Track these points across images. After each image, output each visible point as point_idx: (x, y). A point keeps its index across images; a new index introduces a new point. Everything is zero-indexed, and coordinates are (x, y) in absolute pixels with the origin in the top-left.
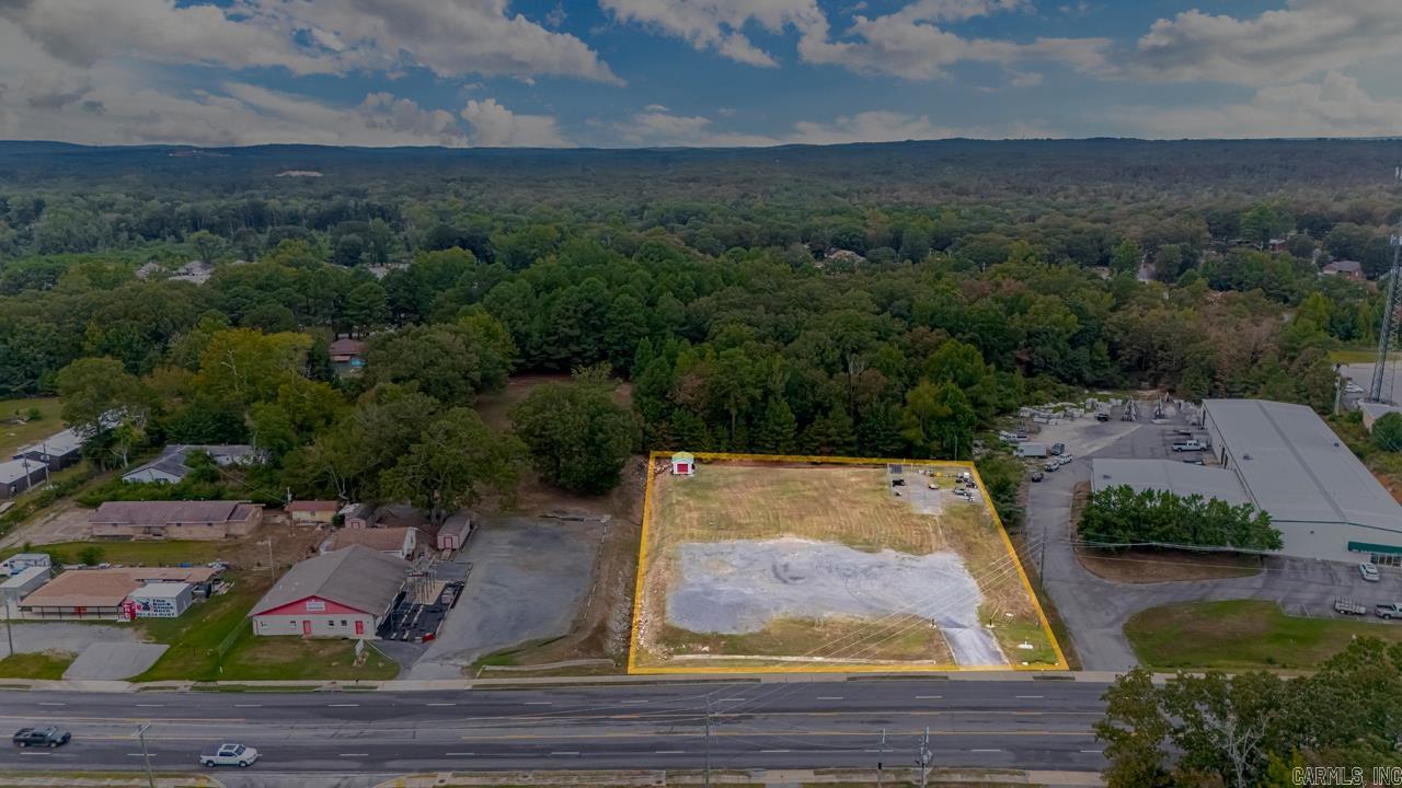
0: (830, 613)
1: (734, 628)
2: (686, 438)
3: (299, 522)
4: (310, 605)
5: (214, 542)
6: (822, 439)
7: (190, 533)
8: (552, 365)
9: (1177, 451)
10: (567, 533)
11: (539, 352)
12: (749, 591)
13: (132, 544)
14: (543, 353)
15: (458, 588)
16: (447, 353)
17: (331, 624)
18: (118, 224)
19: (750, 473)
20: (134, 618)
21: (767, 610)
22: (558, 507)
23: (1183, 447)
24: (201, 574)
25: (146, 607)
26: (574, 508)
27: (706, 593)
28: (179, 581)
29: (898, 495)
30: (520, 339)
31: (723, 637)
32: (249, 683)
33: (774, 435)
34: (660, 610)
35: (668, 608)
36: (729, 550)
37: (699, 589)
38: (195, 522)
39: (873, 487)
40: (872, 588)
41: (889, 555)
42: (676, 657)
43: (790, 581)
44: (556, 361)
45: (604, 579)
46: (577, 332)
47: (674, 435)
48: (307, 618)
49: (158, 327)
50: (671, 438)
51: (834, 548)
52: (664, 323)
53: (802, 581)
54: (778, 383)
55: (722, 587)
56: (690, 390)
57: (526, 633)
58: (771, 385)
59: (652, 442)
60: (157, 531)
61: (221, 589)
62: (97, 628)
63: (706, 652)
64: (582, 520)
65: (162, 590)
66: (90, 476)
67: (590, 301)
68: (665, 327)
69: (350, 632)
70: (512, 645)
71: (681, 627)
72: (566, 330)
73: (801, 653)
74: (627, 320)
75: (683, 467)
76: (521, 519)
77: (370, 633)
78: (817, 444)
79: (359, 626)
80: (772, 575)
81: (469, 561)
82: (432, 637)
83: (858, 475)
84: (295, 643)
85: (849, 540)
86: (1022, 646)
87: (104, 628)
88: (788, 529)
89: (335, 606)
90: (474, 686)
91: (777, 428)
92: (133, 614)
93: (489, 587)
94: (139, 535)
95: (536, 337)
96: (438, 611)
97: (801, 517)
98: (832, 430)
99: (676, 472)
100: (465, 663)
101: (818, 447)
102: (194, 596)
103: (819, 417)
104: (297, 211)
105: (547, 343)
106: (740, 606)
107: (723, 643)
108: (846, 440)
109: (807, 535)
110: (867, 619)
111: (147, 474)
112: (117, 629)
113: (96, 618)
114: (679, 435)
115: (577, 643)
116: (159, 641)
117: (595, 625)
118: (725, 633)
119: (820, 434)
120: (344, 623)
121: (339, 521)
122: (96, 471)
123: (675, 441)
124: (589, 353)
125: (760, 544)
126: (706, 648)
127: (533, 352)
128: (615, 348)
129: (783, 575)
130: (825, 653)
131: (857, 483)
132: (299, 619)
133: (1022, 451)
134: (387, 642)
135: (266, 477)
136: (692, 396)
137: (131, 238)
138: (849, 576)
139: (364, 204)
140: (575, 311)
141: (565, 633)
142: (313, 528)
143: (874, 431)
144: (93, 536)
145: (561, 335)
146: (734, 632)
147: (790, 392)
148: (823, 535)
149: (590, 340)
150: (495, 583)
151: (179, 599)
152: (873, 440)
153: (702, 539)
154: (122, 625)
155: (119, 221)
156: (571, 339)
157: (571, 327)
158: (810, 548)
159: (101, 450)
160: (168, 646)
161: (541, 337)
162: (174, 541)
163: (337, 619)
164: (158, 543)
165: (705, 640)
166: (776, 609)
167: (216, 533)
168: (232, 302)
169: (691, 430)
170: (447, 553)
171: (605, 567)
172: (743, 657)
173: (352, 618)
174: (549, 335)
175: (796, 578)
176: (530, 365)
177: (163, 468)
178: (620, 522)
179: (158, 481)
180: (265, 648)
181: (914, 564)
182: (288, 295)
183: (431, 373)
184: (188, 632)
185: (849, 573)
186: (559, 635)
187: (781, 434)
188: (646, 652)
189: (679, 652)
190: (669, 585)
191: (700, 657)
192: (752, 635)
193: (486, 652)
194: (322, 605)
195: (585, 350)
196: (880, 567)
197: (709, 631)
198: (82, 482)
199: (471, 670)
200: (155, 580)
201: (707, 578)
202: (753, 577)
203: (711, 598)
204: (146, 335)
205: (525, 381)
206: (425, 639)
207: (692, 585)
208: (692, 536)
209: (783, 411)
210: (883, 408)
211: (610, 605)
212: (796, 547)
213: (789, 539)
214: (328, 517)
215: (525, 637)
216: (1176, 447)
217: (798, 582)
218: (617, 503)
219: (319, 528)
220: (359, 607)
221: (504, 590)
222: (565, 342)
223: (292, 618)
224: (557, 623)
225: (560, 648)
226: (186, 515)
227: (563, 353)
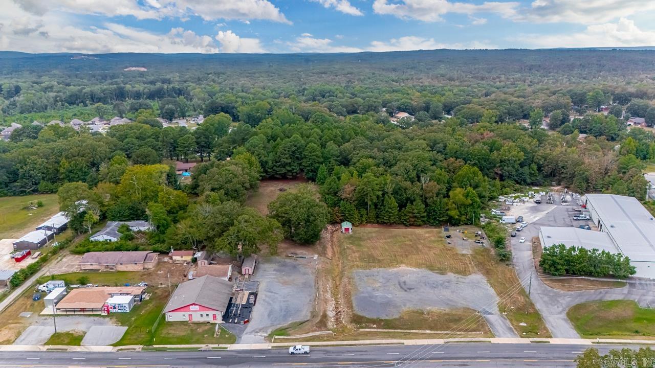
0: (429, 308)
1: (387, 316)
2: (347, 215)
3: (175, 261)
4: (191, 307)
5: (138, 272)
6: (411, 215)
7: (127, 268)
8: (278, 176)
9: (576, 220)
10: (299, 264)
11: (272, 170)
12: (390, 296)
13: (100, 273)
14: (274, 170)
15: (255, 295)
16: (235, 175)
17: (202, 316)
18: (56, 98)
19: (377, 231)
20: (110, 313)
21: (401, 306)
22: (292, 250)
23: (579, 218)
24: (137, 290)
25: (115, 308)
26: (301, 252)
27: (370, 297)
28: (128, 294)
29: (449, 243)
30: (263, 164)
31: (382, 320)
32: (169, 346)
33: (388, 213)
34: (350, 307)
35: (354, 305)
36: (377, 274)
37: (367, 295)
38: (128, 262)
39: (436, 239)
40: (446, 293)
41: (451, 276)
42: (361, 330)
43: (408, 290)
44: (280, 174)
45: (321, 289)
46: (289, 161)
47: (341, 213)
48: (190, 313)
49: (94, 160)
50: (340, 215)
51: (425, 272)
52: (330, 156)
54: (389, 189)
55: (377, 294)
56: (348, 192)
57: (290, 319)
58: (386, 190)
59: (331, 217)
60: (111, 267)
61: (146, 297)
62: (92, 318)
63: (374, 328)
64: (305, 258)
65: (121, 299)
66: (74, 237)
67: (295, 146)
68: (330, 158)
69: (210, 319)
70: (285, 325)
71: (362, 315)
72: (284, 160)
73: (420, 328)
74: (313, 156)
75: (347, 230)
76: (277, 257)
77: (219, 320)
78: (408, 217)
79: (214, 317)
80: (399, 287)
81: (258, 280)
82: (248, 321)
83: (428, 232)
84: (186, 325)
85: (431, 268)
86: (521, 324)
87: (96, 318)
88: (402, 262)
89: (203, 307)
90: (272, 347)
91: (390, 210)
92: (108, 311)
93: (270, 294)
94: (103, 269)
95: (270, 164)
96: (248, 307)
97: (407, 256)
98: (416, 211)
99: (344, 232)
100: (266, 335)
101: (408, 219)
102: (135, 301)
103: (409, 205)
104: (139, 90)
105: (275, 166)
106: (388, 304)
107: (383, 323)
108: (422, 215)
109: (411, 265)
110: (447, 310)
111: (101, 237)
112: (102, 319)
113: (91, 313)
114: (343, 213)
115: (314, 323)
116: (122, 325)
117: (322, 314)
118: (383, 318)
119: (409, 213)
120: (207, 315)
121: (195, 260)
122: (76, 234)
123: (342, 216)
124: (295, 171)
125: (390, 270)
126: (375, 326)
127: (269, 170)
128: (308, 168)
129: (405, 287)
130: (431, 329)
131: (429, 237)
132: (187, 314)
133: (504, 221)
134: (228, 324)
135: (157, 238)
136: (349, 194)
137: (63, 105)
139: (171, 87)
140: (289, 151)
141: (308, 318)
142: (182, 264)
143: (434, 211)
144: (81, 270)
145: (283, 162)
146: (387, 318)
147: (395, 192)
148: (418, 265)
149: (295, 164)
150: (272, 292)
151: (129, 304)
152: (434, 215)
153: (363, 268)
154: (104, 316)
155: (57, 97)
156: (287, 164)
157: (287, 158)
158: (414, 272)
159: (78, 224)
160: (127, 327)
161: (272, 163)
162: (119, 272)
163: (204, 313)
164: (112, 273)
165: (374, 322)
166: (404, 305)
167: (139, 268)
168: (126, 146)
169: (349, 211)
170: (247, 276)
171: (321, 283)
172: (393, 330)
173: (211, 313)
174: (277, 162)
175: (410, 289)
176: (268, 176)
177: (108, 234)
178: (323, 259)
179: (106, 240)
180: (172, 328)
181: (464, 280)
182: (152, 142)
183: (229, 186)
184: (135, 320)
185: (434, 286)
186: (306, 319)
187: (390, 213)
188: (346, 327)
189: (362, 328)
190: (352, 293)
191: (372, 330)
192: (395, 319)
193: (274, 328)
194: (197, 307)
195: (293, 169)
196: (448, 282)
197: (375, 317)
198: (70, 241)
199: (270, 339)
200: (117, 294)
201: (369, 289)
202: (391, 288)
203: (373, 300)
204: (88, 164)
205: (265, 184)
206: (245, 322)
207: (363, 293)
208: (358, 266)
209: (393, 202)
210: (438, 200)
211: (326, 303)
212: (408, 271)
213: (403, 268)
214: (189, 258)
215: (290, 321)
216: (575, 218)
217: (412, 291)
218: (319, 247)
219: (185, 264)
220: (214, 308)
221: (276, 295)
222: (284, 166)
223: (184, 313)
224: (304, 313)
225: (307, 326)
226: (124, 259)
227: (284, 171)
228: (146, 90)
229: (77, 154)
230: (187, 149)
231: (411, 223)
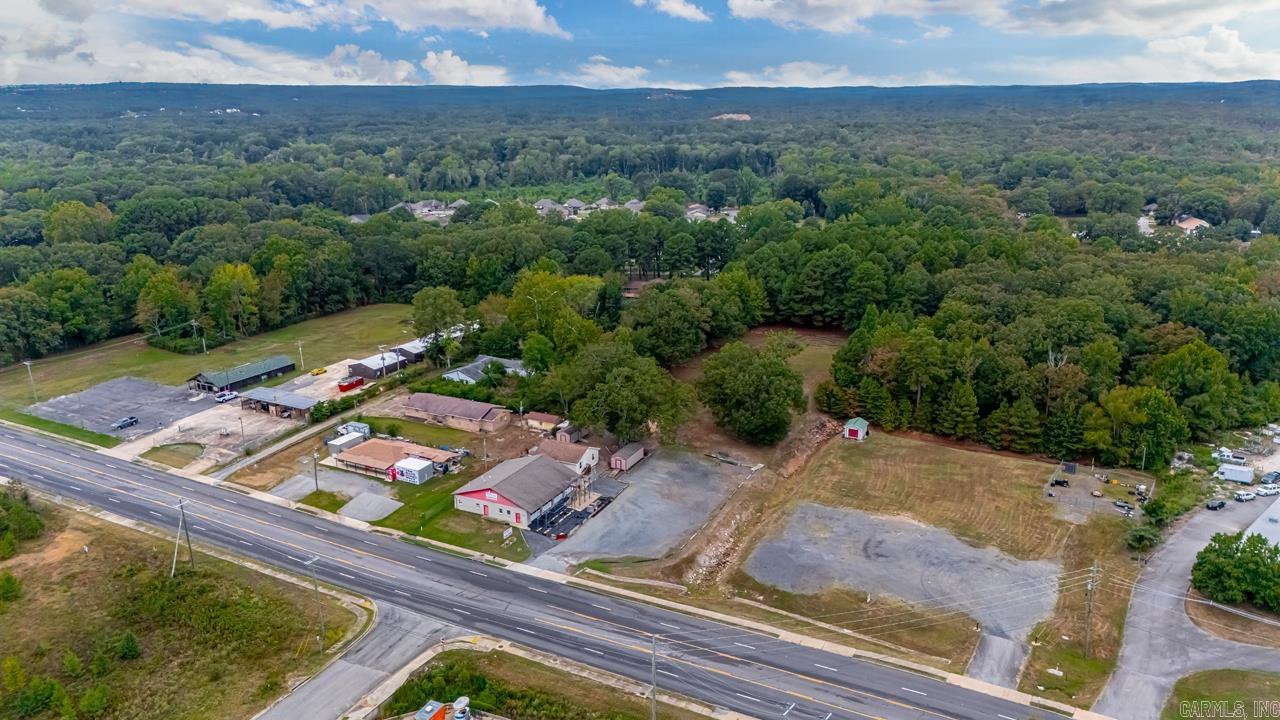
0: (886, 594)
1: (793, 587)
2: (869, 406)
3: (532, 427)
4: (488, 495)
5: (472, 433)
6: (1003, 426)
7: (460, 424)
8: (796, 320)
10: (717, 473)
11: (786, 307)
12: (829, 557)
13: (425, 425)
14: (791, 308)
15: (604, 502)
16: (683, 306)
17: (501, 511)
18: (569, 163)
19: (918, 448)
20: (394, 480)
21: (833, 578)
22: (725, 449)
24: (442, 456)
25: (402, 475)
26: (736, 453)
27: (791, 550)
28: (429, 459)
29: (1050, 495)
30: (772, 295)
31: (778, 591)
32: (434, 542)
33: (954, 415)
34: (743, 558)
35: (750, 556)
36: (841, 517)
37: (788, 546)
38: (464, 417)
39: (1032, 483)
40: (947, 580)
41: (992, 551)
42: (737, 599)
43: (873, 557)
44: (800, 316)
45: (719, 520)
46: (820, 293)
47: (859, 401)
48: (486, 503)
50: (856, 404)
51: (942, 535)
52: (903, 292)
53: (883, 559)
54: (968, 366)
55: (808, 548)
56: (879, 363)
57: (630, 550)
58: (959, 367)
59: (837, 405)
60: (440, 419)
61: (455, 470)
62: (372, 482)
63: (759, 601)
64: (736, 464)
65: (413, 464)
66: (428, 370)
67: (837, 266)
68: (904, 296)
69: (511, 519)
70: (615, 556)
71: (751, 575)
72: (810, 290)
73: (836, 621)
74: (865, 287)
75: (854, 433)
76: (690, 454)
77: (524, 525)
78: (998, 430)
79: (518, 517)
80: (861, 548)
81: (629, 482)
82: (565, 537)
83: (1026, 468)
84: (475, 520)
85: (962, 530)
86: (1051, 671)
87: (375, 483)
88: (909, 509)
89: (504, 499)
90: (569, 582)
91: (958, 410)
92: (394, 477)
93: (630, 506)
94: (430, 420)
95: (785, 294)
96: (580, 517)
97: (933, 500)
98: (1013, 420)
99: (847, 435)
100: (574, 563)
101: (999, 434)
102: (436, 471)
103: (1004, 404)
105: (794, 300)
106: (814, 569)
107: (775, 597)
108: (1028, 431)
109: (925, 518)
110: (918, 609)
111: (456, 376)
112: (382, 485)
113: (373, 475)
114: (864, 402)
115: (662, 566)
116: (399, 500)
117: (685, 556)
118: (782, 589)
119: (1003, 422)
120: (509, 512)
121: (554, 432)
122: (433, 367)
123: (859, 406)
124: (828, 313)
125: (872, 517)
126: (761, 598)
127: (781, 307)
128: (850, 310)
129: (872, 550)
130: (856, 627)
131: (1017, 476)
132: (482, 503)
133: (1226, 474)
134: (532, 533)
136: (881, 367)
137: (576, 175)
138: (933, 564)
140: (822, 274)
141: (659, 556)
142: (539, 434)
143: (1060, 428)
145: (806, 294)
146: (789, 590)
147: (978, 375)
148: (940, 522)
149: (833, 301)
150: (636, 505)
151: (422, 472)
152: (1059, 435)
153: (824, 502)
154: (386, 483)
155: (570, 161)
156: (816, 299)
157: (817, 288)
158: (918, 529)
159: (436, 353)
160: (403, 504)
161: (790, 294)
162: (449, 428)
163: (506, 508)
164: (439, 428)
165: (762, 590)
166: (841, 579)
167: (473, 427)
169: (874, 399)
170: (615, 472)
171: (727, 509)
172: (785, 613)
173: (514, 510)
174: (798, 293)
175: (882, 556)
176: (779, 318)
177: (467, 372)
178: (767, 473)
179: (462, 381)
180: (457, 519)
181: (1008, 566)
183: (663, 322)
184: (420, 497)
185: (936, 561)
186: (653, 557)
187: (959, 415)
188: (717, 587)
189: (740, 595)
190: (766, 536)
191: (753, 603)
192: (803, 597)
193: (594, 557)
194: (494, 496)
195: (827, 310)
196: (970, 562)
197: (769, 584)
198: (420, 374)
199: (572, 570)
200: (415, 456)
201: (802, 538)
202: (843, 546)
203: (792, 556)
206: (559, 537)
207: (785, 541)
208: (818, 497)
209: (967, 395)
210: (1073, 405)
211: (709, 542)
212: (905, 526)
213: (905, 518)
214: (549, 427)
215: (630, 552)
217: (881, 559)
218: (778, 454)
219: (542, 435)
220: (519, 503)
221: (639, 511)
222: (810, 300)
223: (478, 501)
224: (658, 547)
225: (646, 568)
226: (458, 411)
227: (807, 311)
228: (713, 155)
229: (494, 249)
230: (677, 257)
231: (1005, 444)
